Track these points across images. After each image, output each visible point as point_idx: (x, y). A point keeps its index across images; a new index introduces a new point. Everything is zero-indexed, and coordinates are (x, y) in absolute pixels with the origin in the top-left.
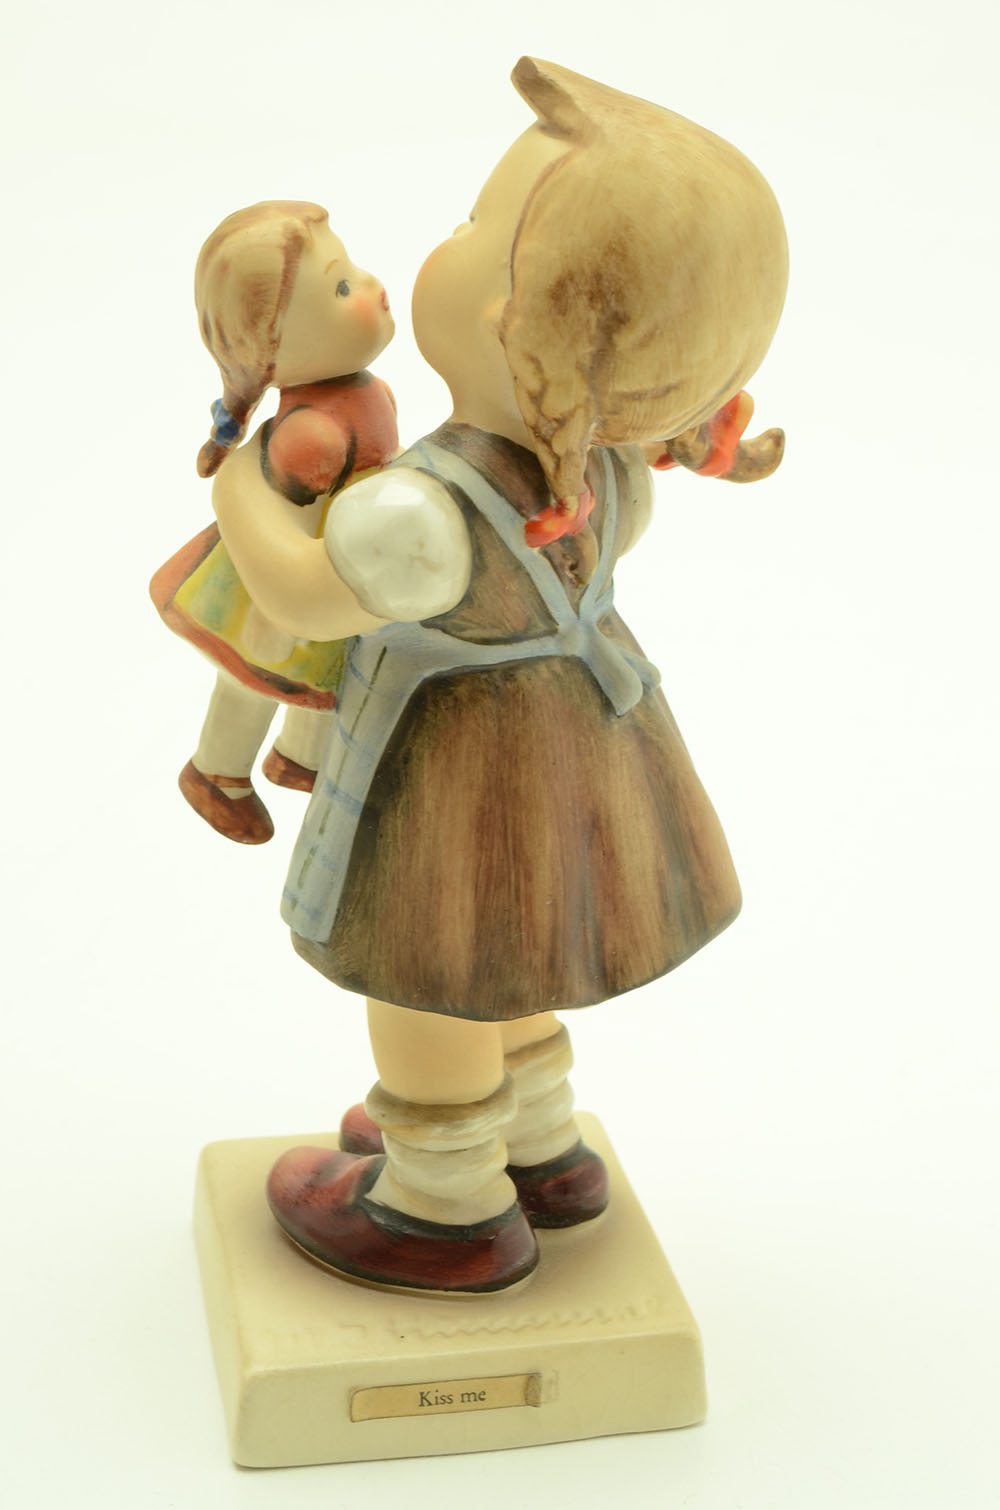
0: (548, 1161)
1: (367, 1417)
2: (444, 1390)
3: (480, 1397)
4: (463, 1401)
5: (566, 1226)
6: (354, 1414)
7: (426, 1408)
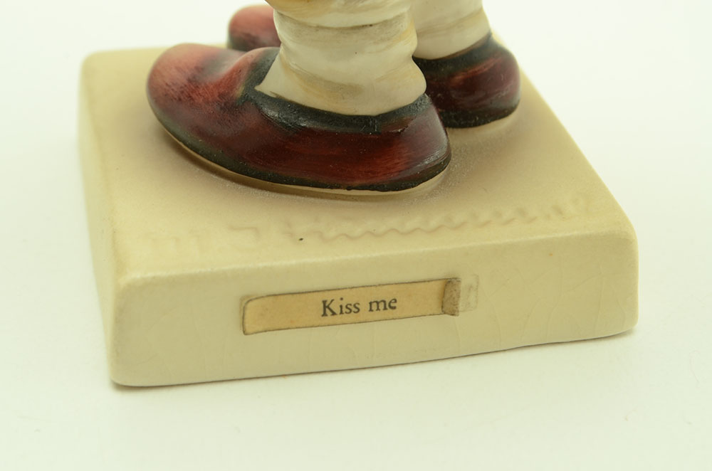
0: (457, 53)
1: (261, 328)
2: (350, 298)
3: (390, 305)
4: (371, 310)
5: (476, 124)
6: (247, 325)
7: (330, 318)
